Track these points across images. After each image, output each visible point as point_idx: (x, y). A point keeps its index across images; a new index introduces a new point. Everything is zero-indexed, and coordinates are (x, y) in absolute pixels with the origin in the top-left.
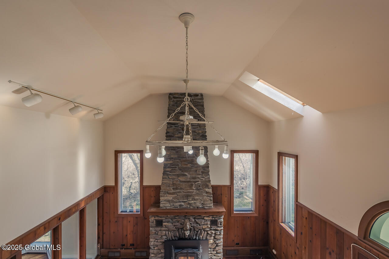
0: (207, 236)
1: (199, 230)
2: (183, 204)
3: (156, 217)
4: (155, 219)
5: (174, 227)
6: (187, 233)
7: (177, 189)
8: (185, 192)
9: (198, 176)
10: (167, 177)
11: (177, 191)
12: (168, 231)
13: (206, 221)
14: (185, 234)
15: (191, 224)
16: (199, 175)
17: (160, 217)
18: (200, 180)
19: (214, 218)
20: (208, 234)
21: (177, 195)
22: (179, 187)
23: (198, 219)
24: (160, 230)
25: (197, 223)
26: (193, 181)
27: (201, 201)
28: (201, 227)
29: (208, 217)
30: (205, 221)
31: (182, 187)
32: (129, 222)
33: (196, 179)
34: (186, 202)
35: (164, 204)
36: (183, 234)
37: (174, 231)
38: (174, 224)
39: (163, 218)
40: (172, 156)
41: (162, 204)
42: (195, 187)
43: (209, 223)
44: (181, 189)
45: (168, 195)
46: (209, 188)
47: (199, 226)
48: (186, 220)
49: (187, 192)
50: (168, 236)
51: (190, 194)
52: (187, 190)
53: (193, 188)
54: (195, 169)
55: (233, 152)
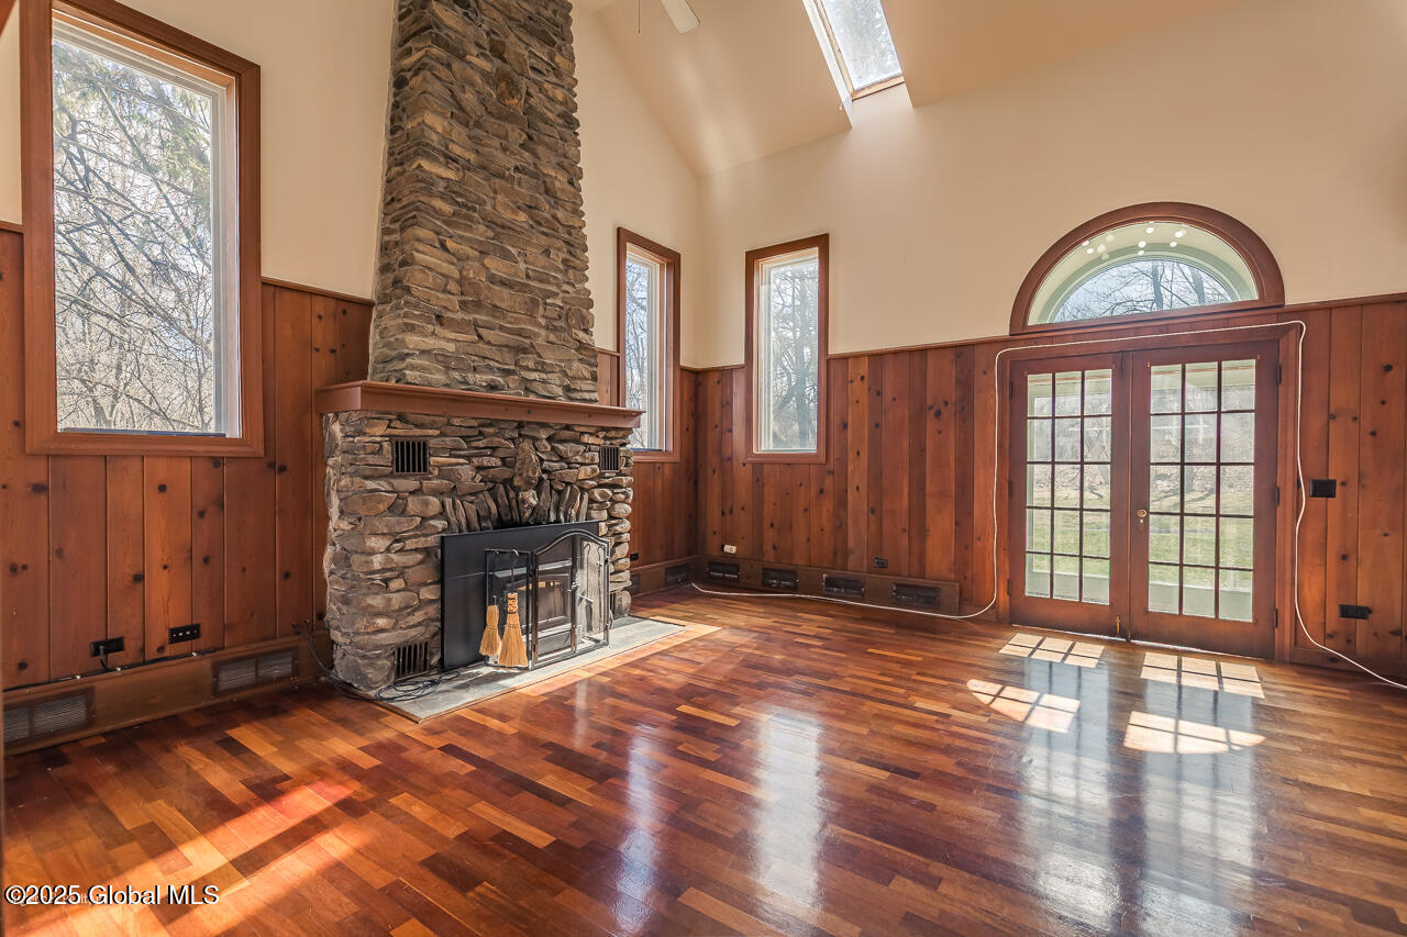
0: (589, 508)
1: (567, 485)
2: (501, 381)
3: (397, 424)
4: (390, 431)
5: (479, 478)
6: (530, 499)
7: (476, 307)
8: (510, 331)
9: (556, 274)
11: (478, 317)
12: (454, 493)
13: (589, 450)
14: (519, 503)
15: (542, 460)
16: (557, 270)
17: (416, 426)
18: (559, 292)
19: (611, 438)
20: (591, 501)
22: (486, 299)
23: (562, 441)
24: (418, 491)
25: (562, 458)
26: (539, 289)
27: (565, 376)
28: (569, 475)
29: (592, 434)
30: (584, 451)
31: (498, 304)
34: (513, 372)
36: (514, 504)
37: (476, 494)
38: (475, 461)
39: (431, 432)
42: (543, 317)
43: (596, 457)
44: (494, 311)
45: (438, 329)
47: (569, 468)
48: (525, 445)
49: (520, 333)
50: (453, 519)
51: (528, 341)
52: (517, 321)
53: (539, 318)
54: (542, 239)
55: (625, 238)
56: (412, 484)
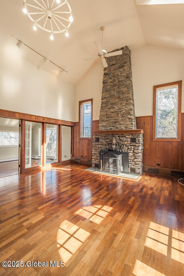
0: (128, 150)
1: (122, 145)
2: (112, 128)
3: (95, 136)
5: (106, 143)
6: (114, 147)
7: (109, 117)
9: (123, 107)
10: (103, 111)
11: (108, 119)
12: (102, 145)
13: (127, 138)
14: (112, 147)
15: (116, 140)
16: (124, 106)
17: (98, 136)
18: (124, 110)
19: (133, 136)
20: (128, 148)
21: (109, 122)
23: (121, 137)
24: (98, 144)
25: (121, 140)
26: (119, 111)
27: (125, 125)
29: (128, 135)
32: (85, 143)
33: (121, 109)
34: (115, 126)
35: (101, 128)
37: (106, 145)
38: (106, 140)
39: (100, 137)
40: (106, 96)
41: (100, 128)
42: (120, 115)
43: (129, 140)
44: (111, 117)
45: (103, 122)
46: (130, 115)
47: (122, 142)
48: (113, 138)
49: (115, 119)
50: (102, 149)
51: (117, 121)
53: (119, 116)
54: (120, 102)
55: (155, 88)
56: (97, 143)
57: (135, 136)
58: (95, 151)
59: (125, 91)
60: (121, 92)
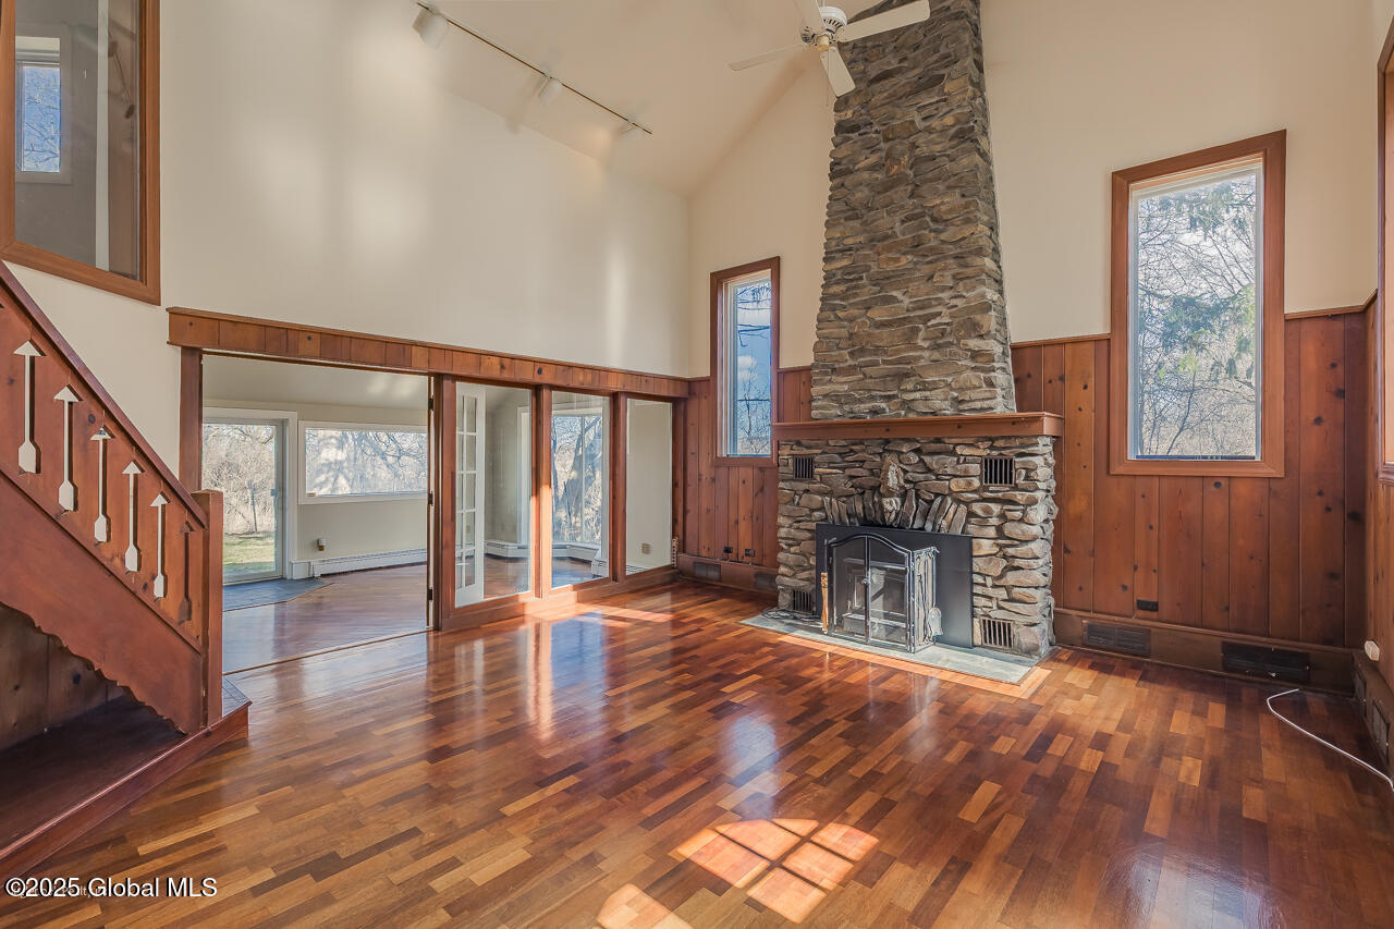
0: (967, 522)
1: (937, 495)
2: (884, 405)
3: (794, 447)
4: (791, 452)
5: (850, 484)
6: (892, 505)
7: (862, 351)
8: (890, 362)
9: (940, 295)
10: (832, 317)
11: (862, 359)
12: (830, 493)
13: (965, 462)
14: (882, 507)
15: (905, 472)
16: (944, 289)
17: (808, 448)
18: (944, 310)
19: (998, 449)
20: (971, 514)
21: (864, 374)
22: (867, 343)
23: (932, 453)
24: (807, 491)
25: (929, 470)
26: (919, 316)
27: (952, 389)
28: (941, 486)
29: (970, 445)
30: (958, 462)
31: (881, 344)
32: (744, 482)
33: (931, 306)
34: (894, 397)
35: (823, 408)
36: (877, 507)
37: (848, 496)
38: (848, 472)
39: (815, 451)
40: (849, 241)
41: (817, 408)
42: (924, 339)
43: (975, 468)
44: (877, 350)
45: (834, 378)
46: (981, 336)
47: (937, 479)
48: (889, 458)
49: (899, 362)
50: (829, 513)
51: (909, 367)
52: (897, 352)
53: (920, 343)
54: (926, 269)
55: (1123, 181)
56: (803, 486)
57: (1005, 448)
58: (791, 526)
59: (950, 211)
60: (928, 219)
